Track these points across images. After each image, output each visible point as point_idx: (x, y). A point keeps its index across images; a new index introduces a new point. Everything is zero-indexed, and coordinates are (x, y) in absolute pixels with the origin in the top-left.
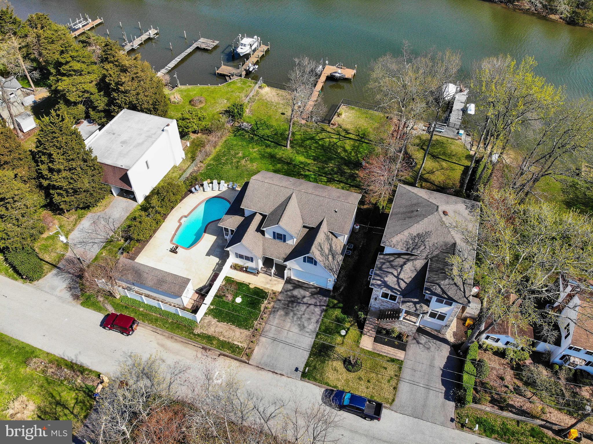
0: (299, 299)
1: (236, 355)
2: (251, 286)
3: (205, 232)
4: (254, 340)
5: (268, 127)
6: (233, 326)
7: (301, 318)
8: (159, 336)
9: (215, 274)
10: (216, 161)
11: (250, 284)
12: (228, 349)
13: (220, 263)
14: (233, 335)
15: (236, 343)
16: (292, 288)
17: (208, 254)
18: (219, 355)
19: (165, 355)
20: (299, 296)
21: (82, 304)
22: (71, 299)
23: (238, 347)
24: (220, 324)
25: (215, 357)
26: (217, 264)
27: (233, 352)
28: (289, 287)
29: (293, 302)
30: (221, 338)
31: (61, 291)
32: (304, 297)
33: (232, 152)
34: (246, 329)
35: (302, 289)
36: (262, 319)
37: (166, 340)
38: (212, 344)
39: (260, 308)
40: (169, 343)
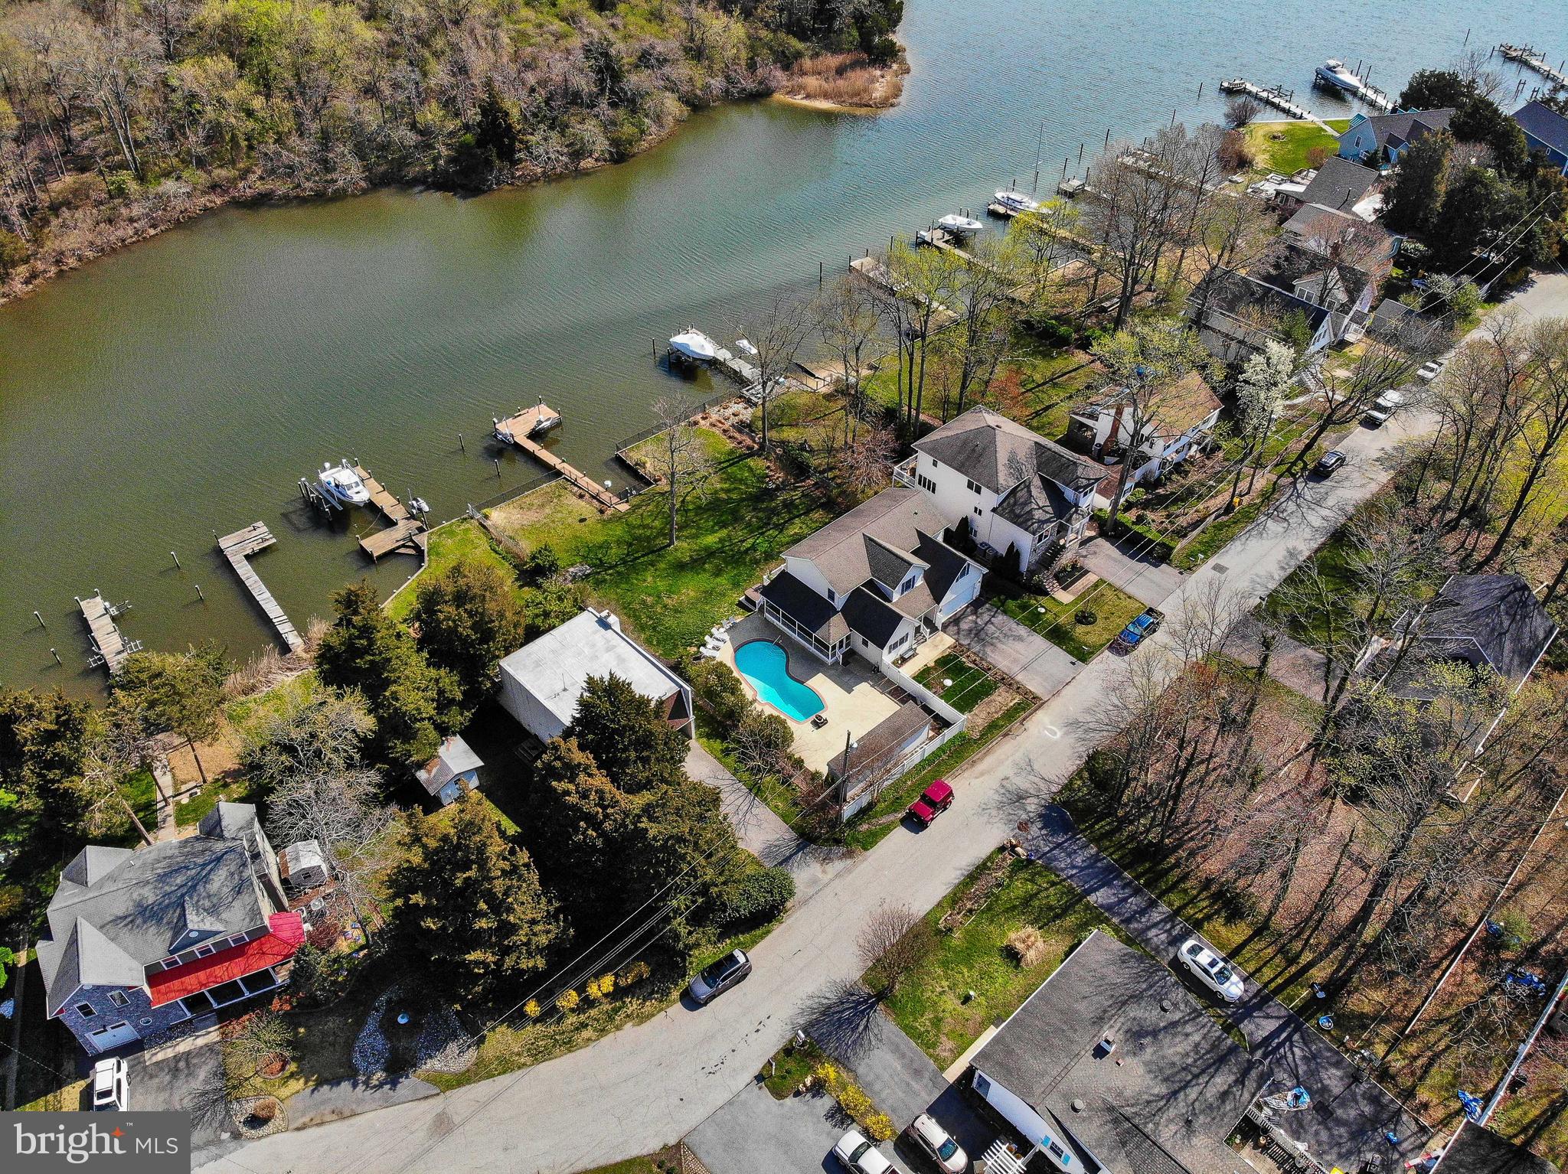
0: (975, 628)
1: (1030, 709)
2: (932, 664)
4: (1014, 686)
6: (985, 700)
7: (1005, 635)
12: (1018, 713)
14: (998, 704)
15: (1011, 704)
16: (956, 628)
17: (849, 691)
18: (1022, 724)
19: (999, 774)
20: (972, 626)
21: (866, 849)
23: (1019, 704)
25: (1023, 729)
26: (876, 684)
27: (1024, 709)
29: (977, 634)
30: (999, 715)
32: (976, 622)
34: (996, 689)
35: (963, 618)
36: (988, 670)
37: (974, 768)
38: (1001, 727)
39: (969, 666)
40: (981, 767)
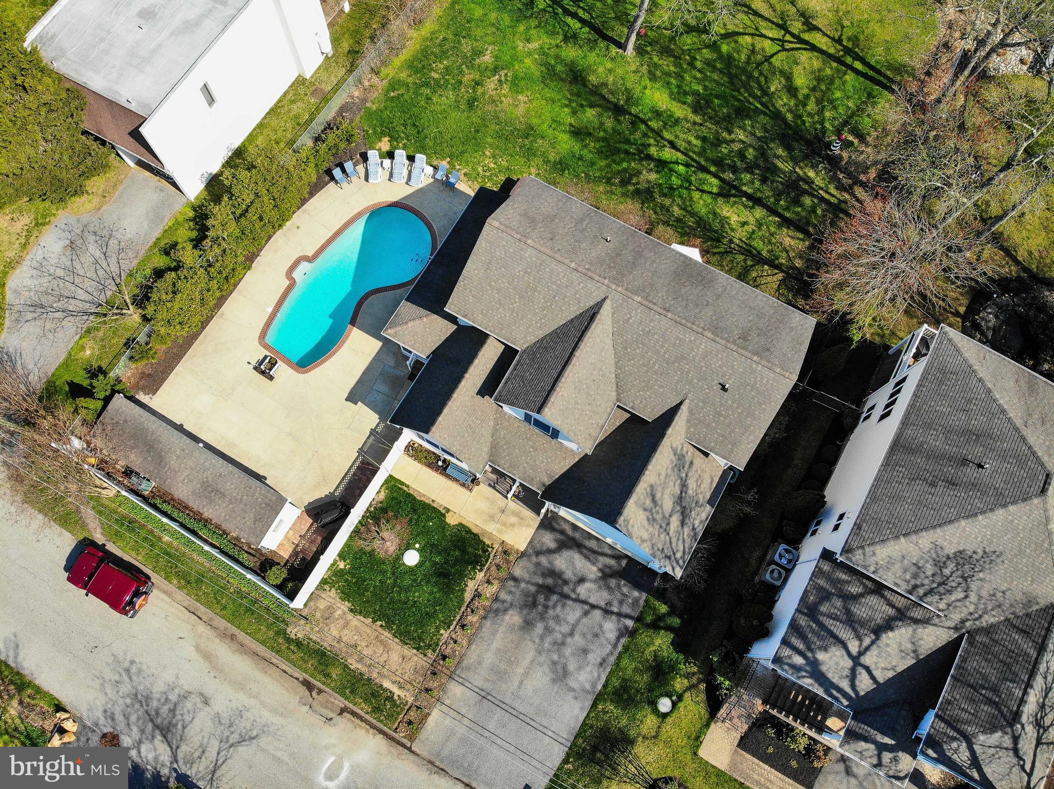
0: (566, 582)
1: (381, 721)
2: (451, 520)
3: (353, 322)
4: (433, 684)
6: (386, 634)
7: (563, 644)
8: (202, 628)
9: (362, 462)
10: (416, 72)
11: (448, 510)
12: (366, 700)
13: (379, 430)
14: (382, 660)
15: (387, 684)
16: (552, 545)
17: (353, 397)
18: (342, 711)
19: (211, 686)
20: (569, 575)
23: (390, 698)
24: (356, 621)
25: (331, 715)
26: (373, 432)
27: (377, 710)
28: (549, 540)
29: (548, 590)
30: (354, 664)
32: (582, 580)
33: (466, 46)
34: (418, 649)
35: (581, 553)
36: (463, 626)
37: (217, 641)
38: (327, 675)
39: (463, 590)
40: (224, 652)
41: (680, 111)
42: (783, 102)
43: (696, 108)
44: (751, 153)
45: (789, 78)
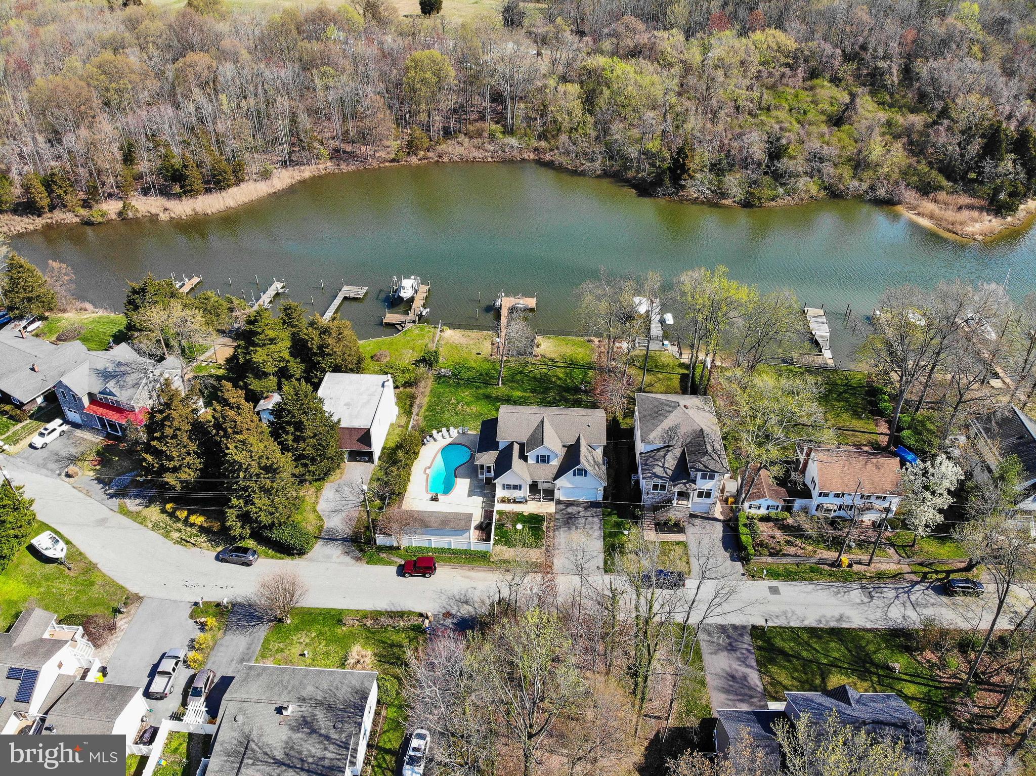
1: (539, 569)
2: (526, 515)
5: (470, 369)
6: (524, 549)
8: (459, 571)
9: (487, 510)
10: (431, 411)
11: (523, 512)
13: (485, 500)
14: (528, 555)
15: (534, 560)
19: (474, 584)
21: (367, 563)
22: (353, 562)
23: (537, 563)
24: (512, 550)
26: (483, 502)
27: (536, 567)
28: (562, 507)
29: (571, 518)
30: (519, 560)
31: (338, 557)
32: (579, 512)
33: (444, 400)
37: (468, 572)
38: (512, 565)
41: (527, 395)
42: (559, 382)
43: (532, 392)
44: (557, 398)
45: (557, 376)
